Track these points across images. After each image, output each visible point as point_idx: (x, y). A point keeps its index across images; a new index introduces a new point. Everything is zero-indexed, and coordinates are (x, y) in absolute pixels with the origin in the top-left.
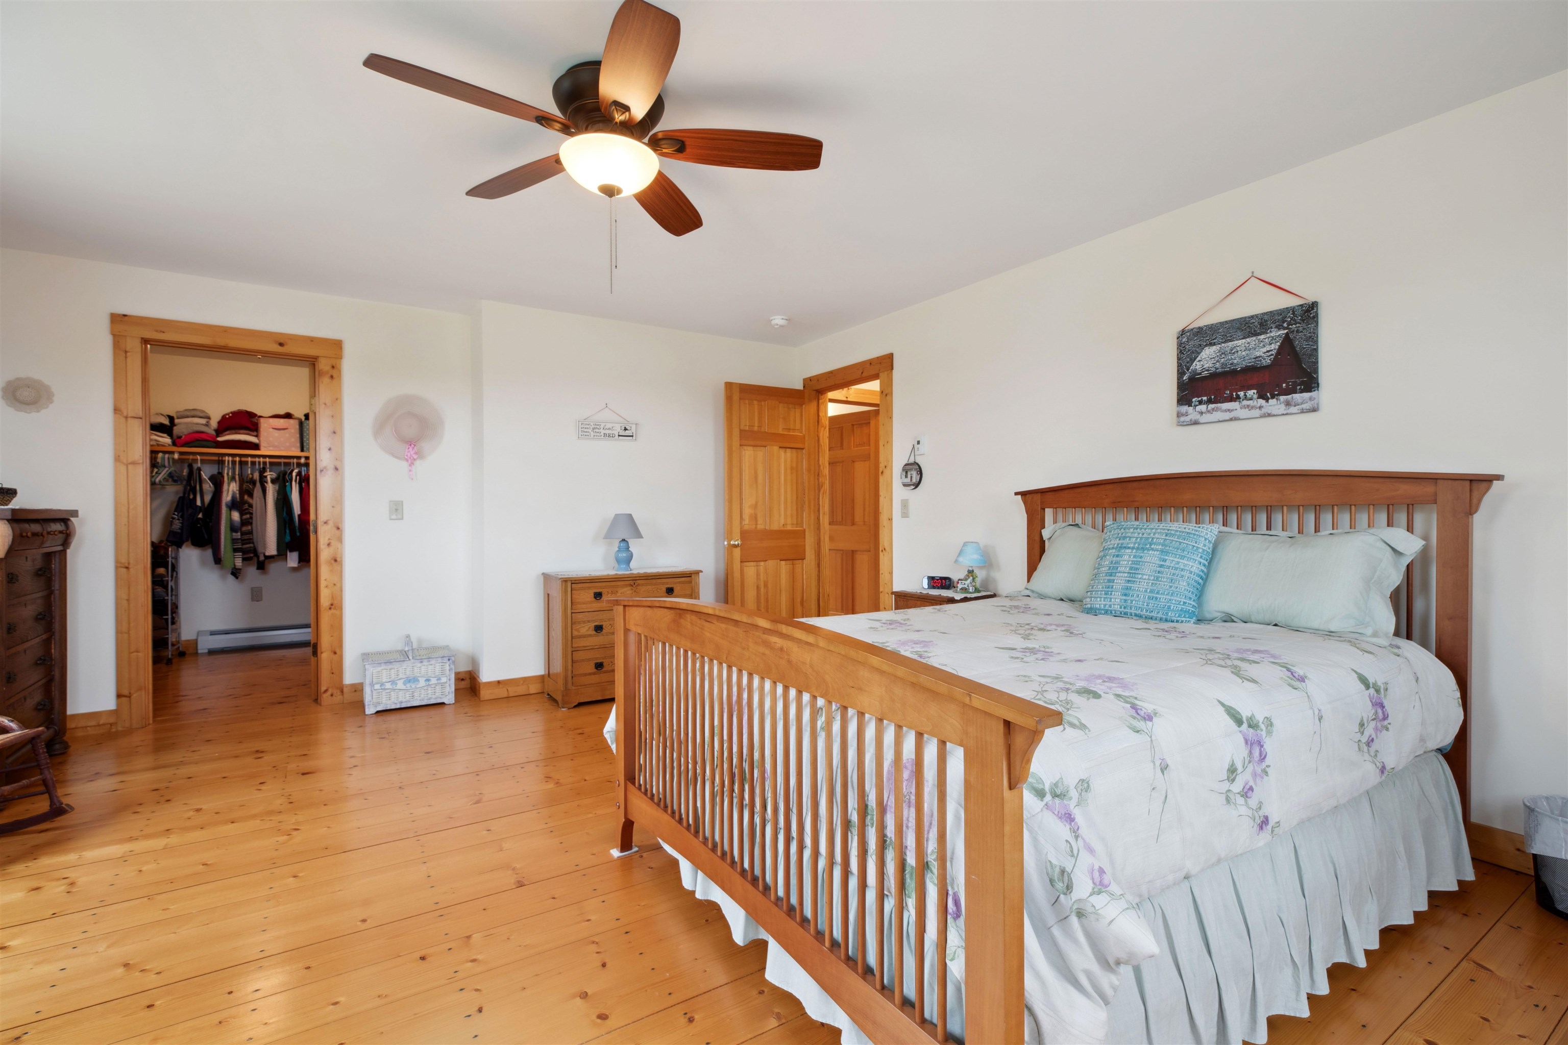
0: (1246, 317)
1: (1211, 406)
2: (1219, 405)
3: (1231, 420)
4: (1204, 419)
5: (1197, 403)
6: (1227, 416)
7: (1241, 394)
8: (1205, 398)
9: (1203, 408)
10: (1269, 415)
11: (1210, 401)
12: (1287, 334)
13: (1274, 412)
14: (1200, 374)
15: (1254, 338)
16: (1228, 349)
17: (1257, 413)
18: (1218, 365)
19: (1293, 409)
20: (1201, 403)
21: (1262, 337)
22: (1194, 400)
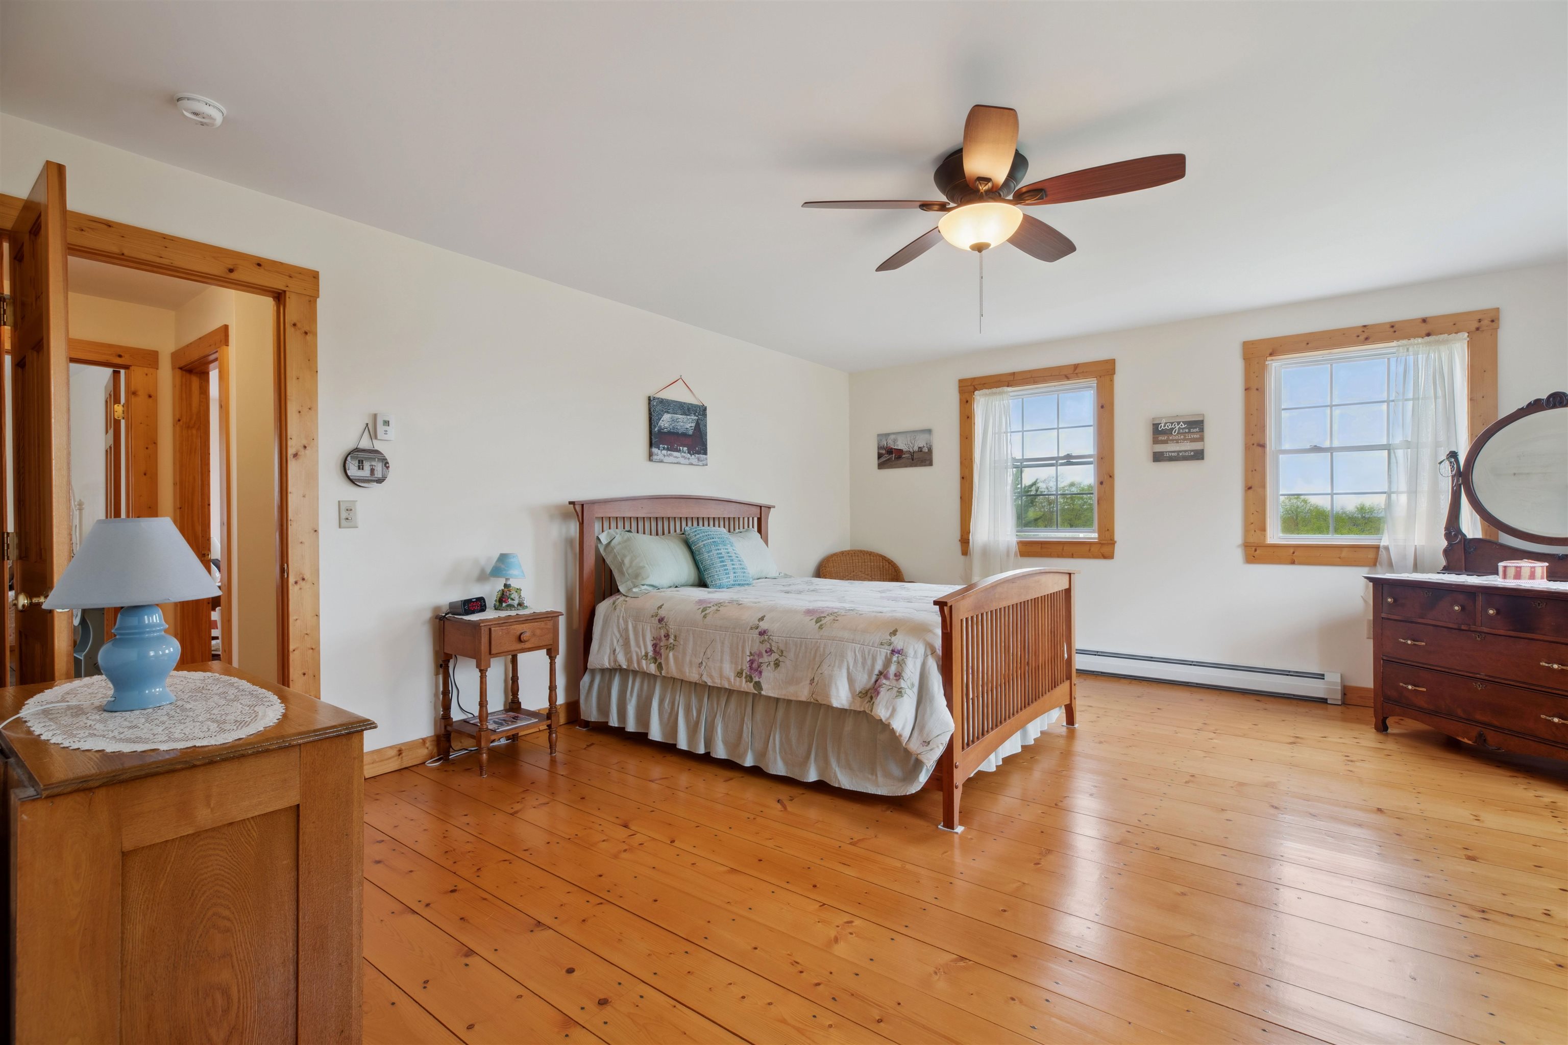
0: (682, 402)
1: (669, 452)
2: (672, 452)
3: (677, 463)
4: (666, 459)
5: (662, 449)
6: (676, 460)
7: (681, 448)
8: (666, 446)
9: (664, 452)
10: (692, 464)
11: (668, 449)
12: (698, 419)
13: (694, 463)
14: (663, 429)
15: (685, 416)
16: (675, 418)
17: (687, 462)
18: (671, 427)
19: (700, 463)
20: (664, 448)
21: (689, 417)
22: (661, 446)
